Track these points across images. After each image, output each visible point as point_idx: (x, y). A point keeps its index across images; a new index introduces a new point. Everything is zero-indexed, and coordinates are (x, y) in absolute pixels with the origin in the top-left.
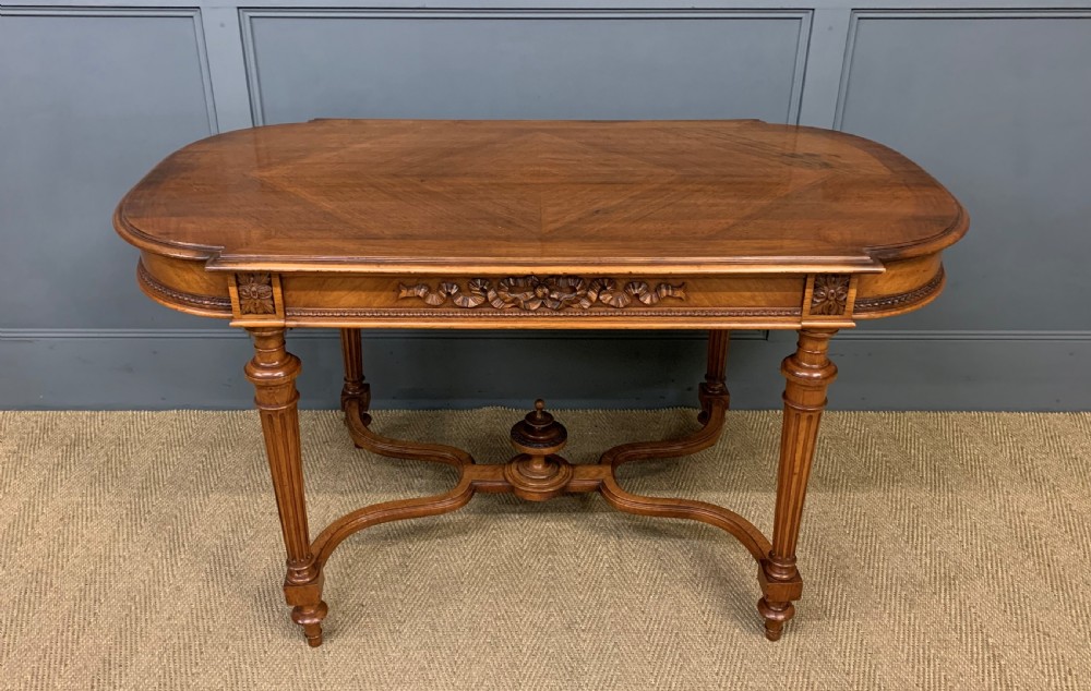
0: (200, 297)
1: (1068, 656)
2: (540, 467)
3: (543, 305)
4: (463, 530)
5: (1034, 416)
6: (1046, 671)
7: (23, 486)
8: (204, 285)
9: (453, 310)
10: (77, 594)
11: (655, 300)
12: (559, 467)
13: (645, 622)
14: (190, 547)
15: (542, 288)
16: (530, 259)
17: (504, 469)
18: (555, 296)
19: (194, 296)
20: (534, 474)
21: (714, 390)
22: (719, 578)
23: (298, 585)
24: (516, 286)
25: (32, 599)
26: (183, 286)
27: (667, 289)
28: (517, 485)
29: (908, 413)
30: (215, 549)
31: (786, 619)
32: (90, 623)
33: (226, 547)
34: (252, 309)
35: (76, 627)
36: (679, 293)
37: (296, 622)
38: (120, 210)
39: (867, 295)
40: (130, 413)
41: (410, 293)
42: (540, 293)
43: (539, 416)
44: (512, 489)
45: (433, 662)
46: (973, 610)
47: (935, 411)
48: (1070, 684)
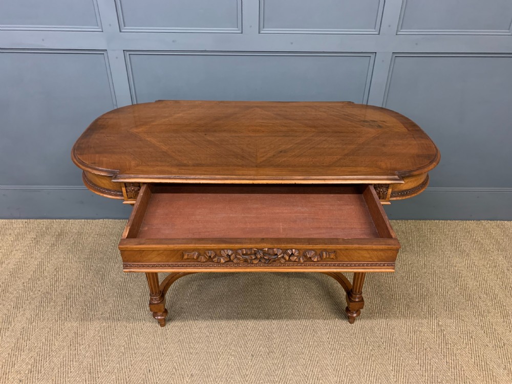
0: (110, 190)
1: (471, 329)
5: (461, 222)
6: (462, 336)
7: (39, 254)
8: (112, 186)
10: (63, 303)
13: (299, 315)
14: (110, 282)
19: (107, 190)
22: (330, 296)
23: (155, 304)
25: (44, 305)
26: (102, 185)
29: (409, 221)
30: (120, 283)
31: (357, 316)
32: (69, 316)
33: (125, 282)
34: (132, 196)
35: (63, 318)
37: (154, 317)
38: (74, 149)
39: (396, 190)
40: (83, 220)
45: (212, 334)
46: (433, 310)
47: (420, 220)
48: (471, 342)
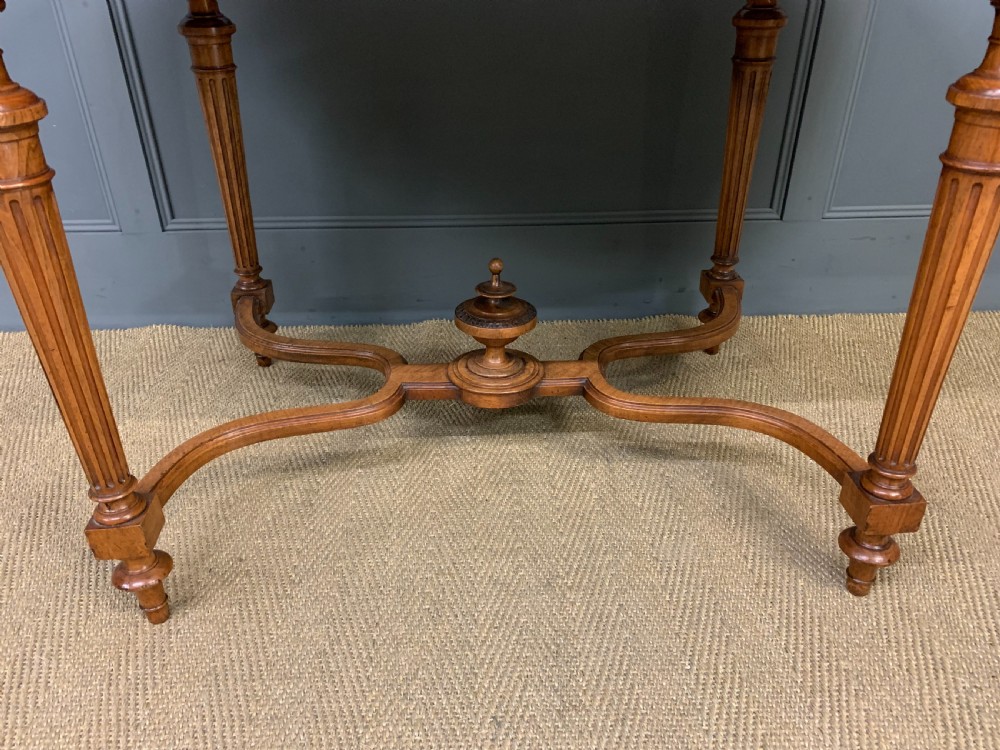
2: (498, 361)
4: (395, 456)
12: (525, 363)
13: (661, 573)
17: (447, 368)
20: (489, 371)
21: (723, 275)
22: (757, 510)
23: (109, 526)
28: (465, 386)
37: (120, 588)
43: (495, 284)
44: (459, 394)
45: (339, 642)
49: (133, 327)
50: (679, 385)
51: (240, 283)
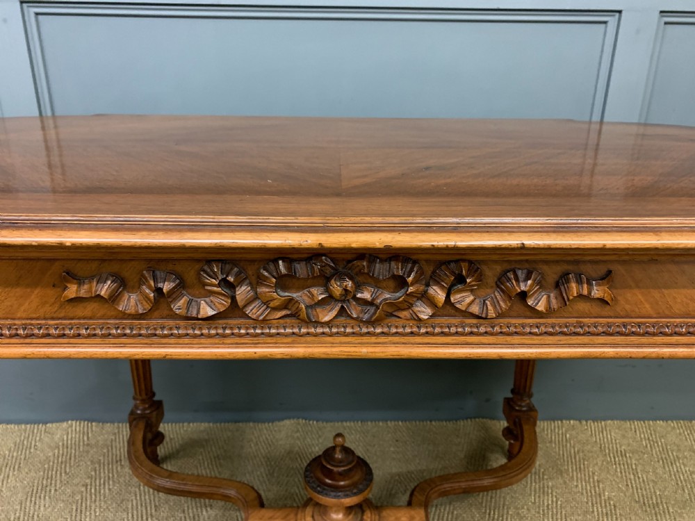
2: (340, 516)
3: (342, 312)
9: (171, 323)
11: (555, 304)
15: (341, 279)
16: (317, 220)
17: (296, 515)
18: (366, 295)
21: (520, 406)
24: (291, 275)
27: (579, 282)
36: (597, 292)
41: (83, 291)
42: (336, 288)
43: (338, 455)
49: (52, 422)
50: (489, 498)
51: (136, 407)
